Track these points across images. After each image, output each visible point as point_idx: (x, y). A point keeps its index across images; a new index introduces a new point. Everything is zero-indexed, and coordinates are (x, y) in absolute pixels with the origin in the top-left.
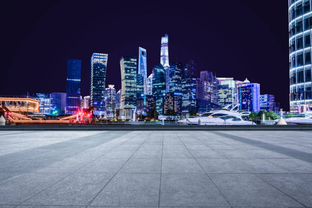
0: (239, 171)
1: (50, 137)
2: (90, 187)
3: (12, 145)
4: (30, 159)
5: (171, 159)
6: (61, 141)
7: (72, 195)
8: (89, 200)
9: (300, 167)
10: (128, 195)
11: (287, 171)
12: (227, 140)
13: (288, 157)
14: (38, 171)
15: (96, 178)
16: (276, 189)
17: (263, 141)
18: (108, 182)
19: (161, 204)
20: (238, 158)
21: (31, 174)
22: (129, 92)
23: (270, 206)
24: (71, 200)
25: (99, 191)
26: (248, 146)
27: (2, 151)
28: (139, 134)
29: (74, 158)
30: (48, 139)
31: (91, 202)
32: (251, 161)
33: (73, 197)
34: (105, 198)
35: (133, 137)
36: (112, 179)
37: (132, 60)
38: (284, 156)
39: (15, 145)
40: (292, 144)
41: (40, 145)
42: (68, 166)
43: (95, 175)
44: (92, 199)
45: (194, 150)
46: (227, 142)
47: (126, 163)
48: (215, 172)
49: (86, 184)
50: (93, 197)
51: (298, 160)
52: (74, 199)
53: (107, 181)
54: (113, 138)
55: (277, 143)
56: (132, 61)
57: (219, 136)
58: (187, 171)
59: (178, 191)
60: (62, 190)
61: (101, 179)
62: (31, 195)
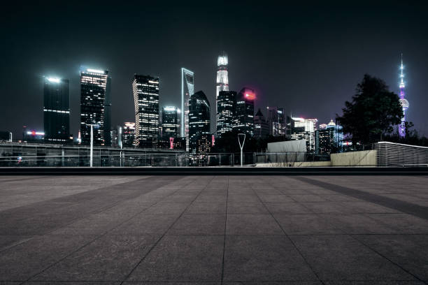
0: (332, 232)
1: (72, 184)
2: (127, 255)
3: (17, 196)
4: (42, 216)
5: (238, 216)
6: (86, 190)
7: (101, 266)
8: (125, 274)
9: (412, 225)
10: (179, 266)
11: (394, 232)
12: (315, 189)
13: (396, 211)
14: (54, 233)
15: (136, 242)
16: (380, 256)
17: (363, 189)
18: (153, 248)
19: (225, 278)
20: (329, 213)
21: (45, 236)
22: (146, 132)
23: (372, 279)
24: (100, 273)
25: (139, 260)
26: (343, 197)
27: (3, 204)
28: (195, 180)
29: (104, 215)
30: (68, 187)
31: (128, 276)
32: (346, 217)
33: (103, 270)
34: (147, 270)
35: (187, 185)
36: (156, 243)
37: (150, 82)
38: (391, 210)
39: (22, 196)
40: (402, 194)
41: (58, 196)
42: (96, 225)
43: (134, 238)
44: (130, 272)
45: (270, 203)
46: (315, 192)
47: (177, 220)
48: (298, 233)
49: (122, 251)
50: (132, 268)
51: (410, 215)
52: (105, 272)
53: (151, 246)
54: (159, 186)
55: (382, 193)
56: (152, 84)
57: (303, 183)
58: (260, 232)
59: (248, 260)
60: (88, 259)
61: (142, 244)
62: (43, 266)
